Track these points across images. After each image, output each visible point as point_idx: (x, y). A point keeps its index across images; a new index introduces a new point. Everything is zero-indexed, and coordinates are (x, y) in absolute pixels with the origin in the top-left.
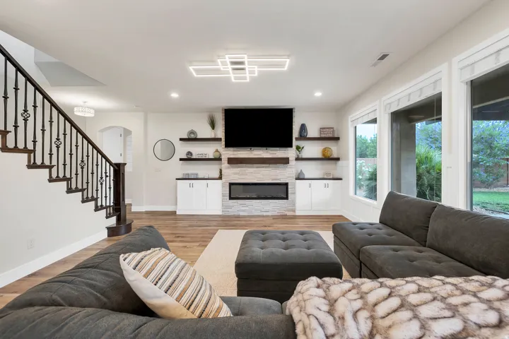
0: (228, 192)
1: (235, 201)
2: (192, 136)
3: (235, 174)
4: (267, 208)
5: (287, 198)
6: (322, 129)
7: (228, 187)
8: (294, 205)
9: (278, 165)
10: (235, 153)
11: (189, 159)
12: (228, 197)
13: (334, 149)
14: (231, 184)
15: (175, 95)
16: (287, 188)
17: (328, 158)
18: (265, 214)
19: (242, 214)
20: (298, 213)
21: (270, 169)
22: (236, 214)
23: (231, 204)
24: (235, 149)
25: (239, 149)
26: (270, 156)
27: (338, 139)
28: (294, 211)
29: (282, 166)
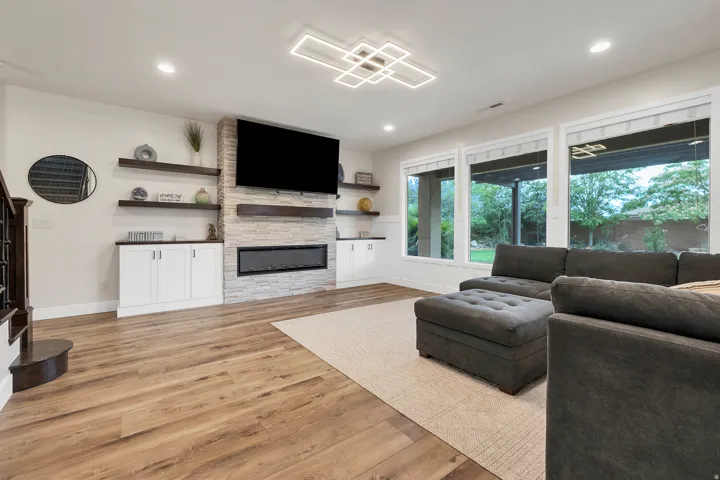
0: (236, 264)
1: (247, 277)
2: (146, 157)
3: (250, 232)
4: (298, 284)
5: (324, 266)
6: (358, 175)
7: (236, 255)
8: (335, 274)
9: (315, 219)
10: (251, 197)
11: (136, 202)
12: (236, 273)
13: (374, 201)
14: (241, 250)
15: (166, 68)
16: (326, 252)
17: (367, 213)
18: (296, 293)
19: (259, 297)
20: (339, 286)
21: (303, 225)
22: (250, 298)
23: (242, 284)
24: (249, 190)
25: (256, 190)
26: (305, 205)
27: (377, 188)
28: (334, 283)
29: (318, 220)
